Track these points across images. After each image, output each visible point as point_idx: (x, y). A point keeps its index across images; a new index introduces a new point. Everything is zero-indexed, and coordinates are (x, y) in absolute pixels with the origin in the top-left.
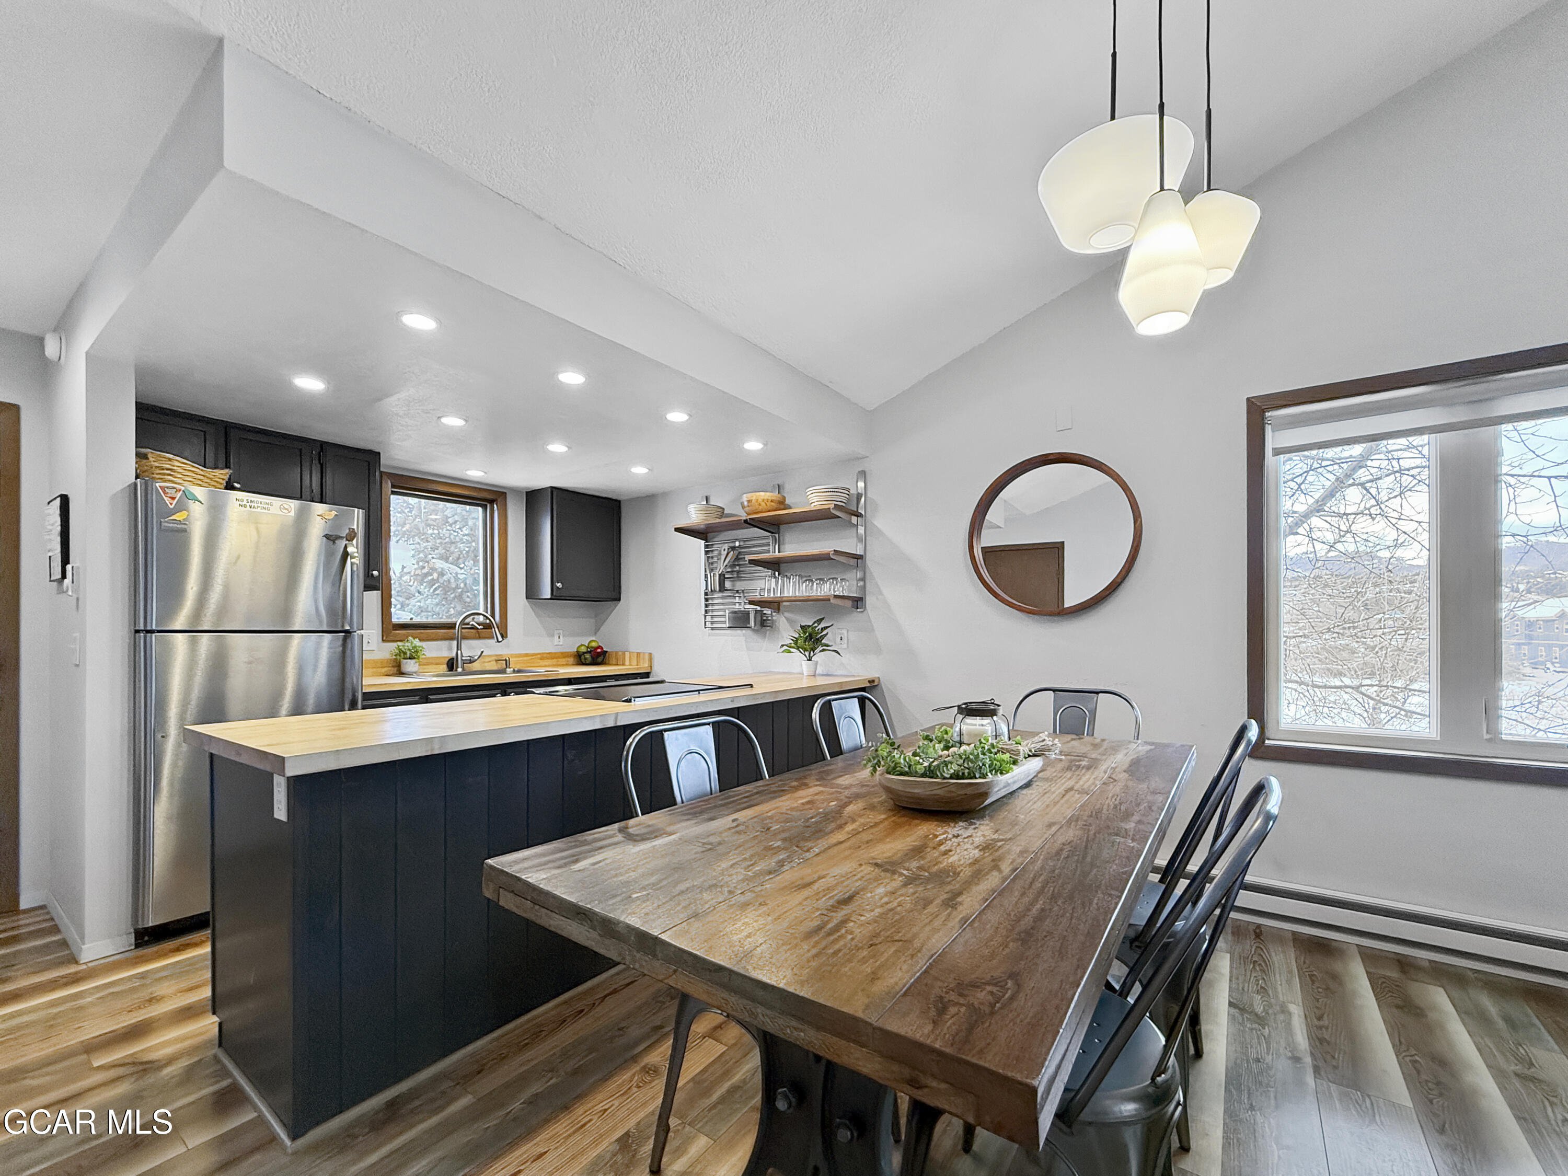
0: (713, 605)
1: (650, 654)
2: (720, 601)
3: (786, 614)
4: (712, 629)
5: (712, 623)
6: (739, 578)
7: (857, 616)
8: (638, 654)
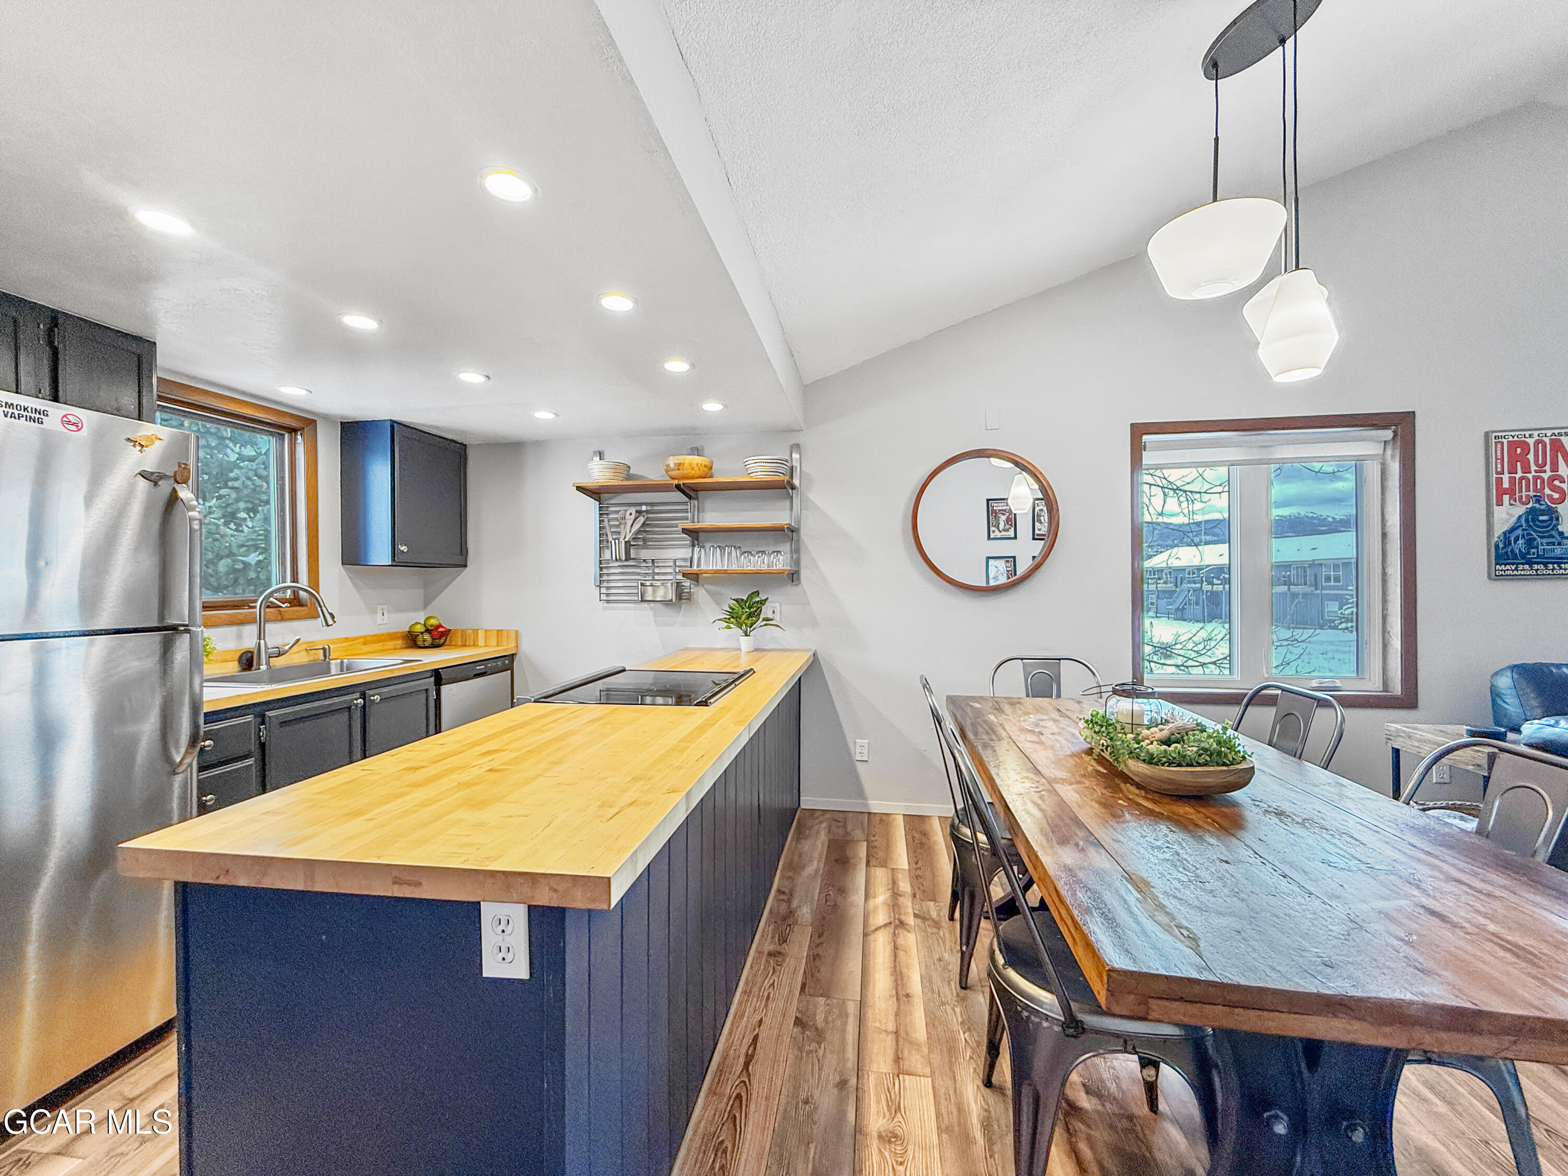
0: (608, 574)
1: (517, 632)
2: (620, 570)
3: (706, 586)
4: (608, 602)
5: (608, 595)
6: (645, 547)
7: (791, 590)
8: (499, 632)
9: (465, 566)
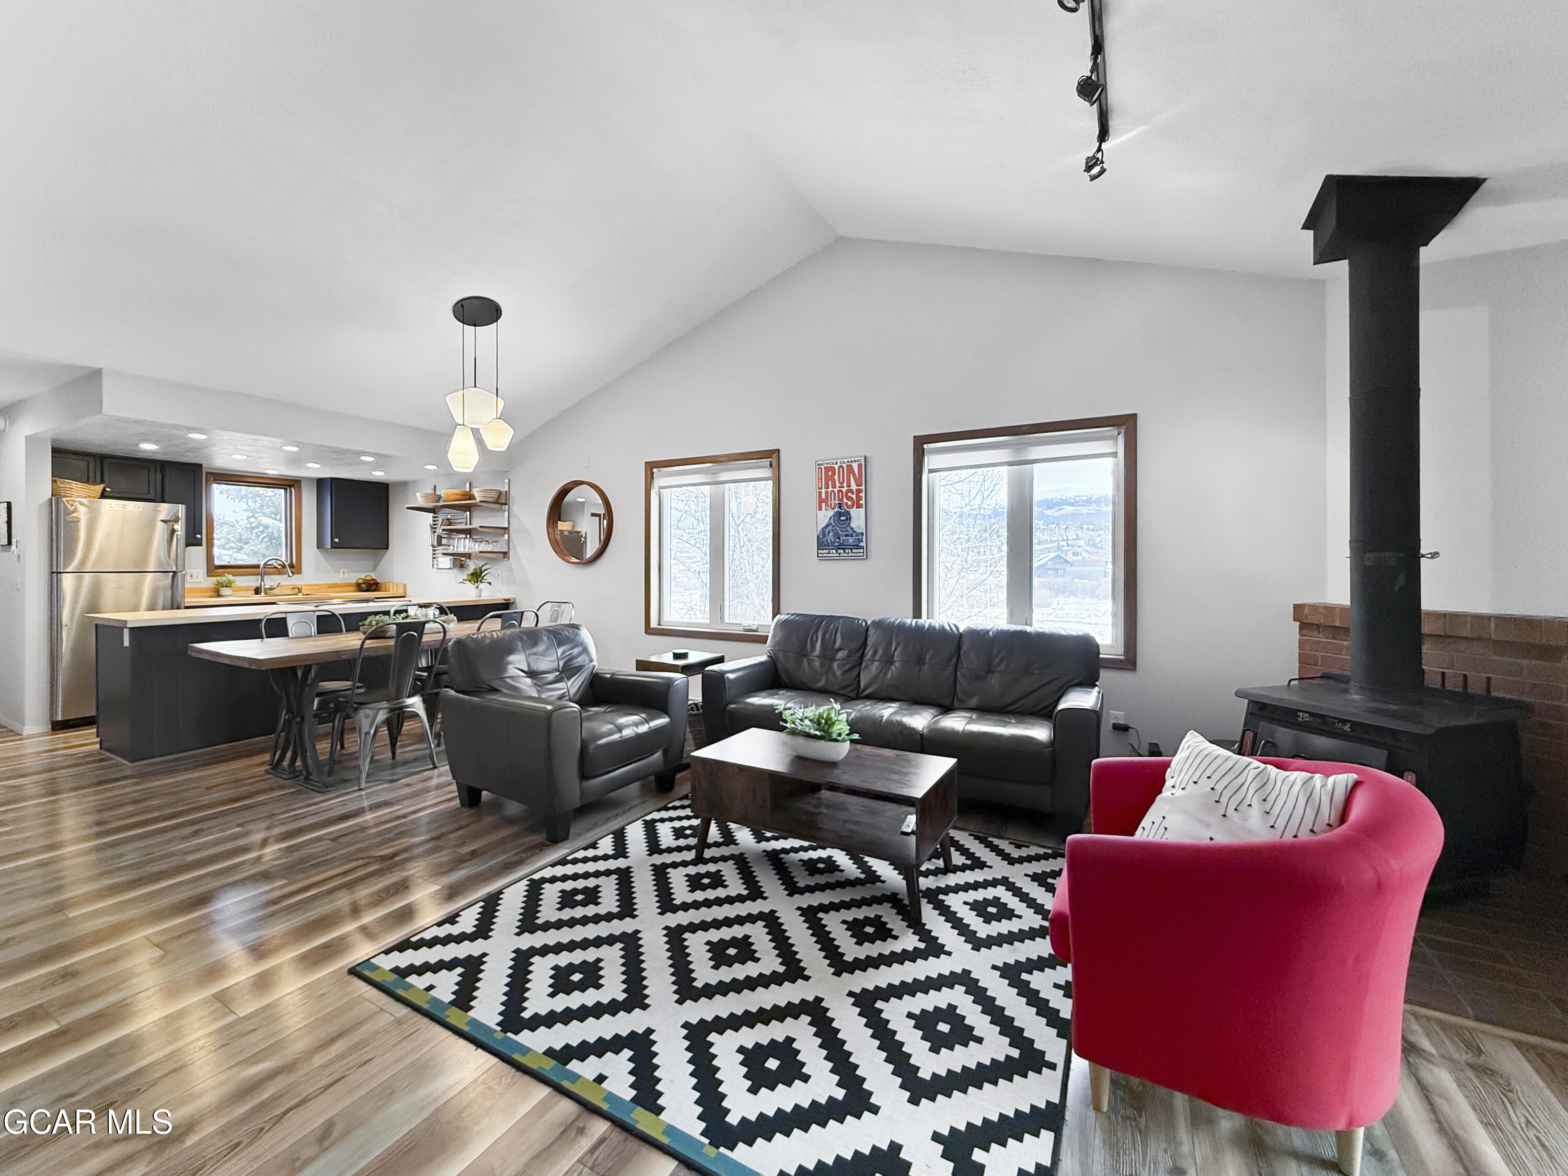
0: (437, 554)
1: (405, 586)
2: (441, 551)
3: (474, 561)
6: (450, 538)
7: (506, 563)
8: (397, 584)
9: (387, 548)
